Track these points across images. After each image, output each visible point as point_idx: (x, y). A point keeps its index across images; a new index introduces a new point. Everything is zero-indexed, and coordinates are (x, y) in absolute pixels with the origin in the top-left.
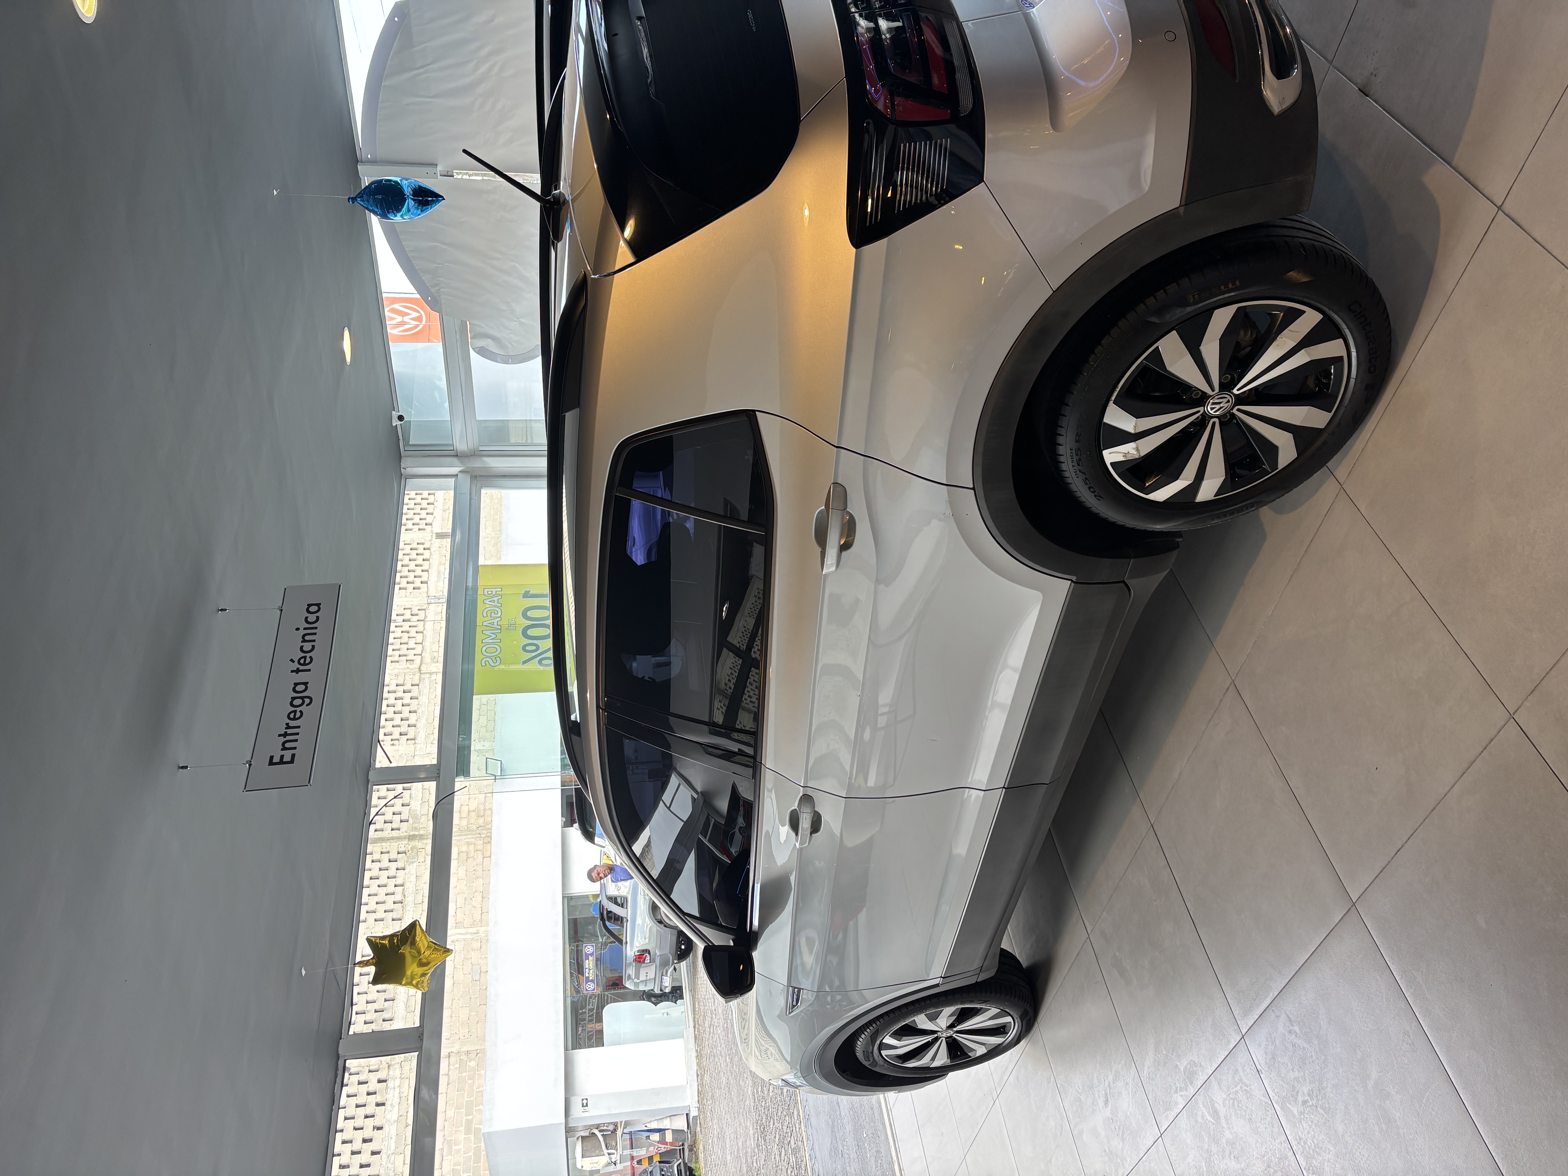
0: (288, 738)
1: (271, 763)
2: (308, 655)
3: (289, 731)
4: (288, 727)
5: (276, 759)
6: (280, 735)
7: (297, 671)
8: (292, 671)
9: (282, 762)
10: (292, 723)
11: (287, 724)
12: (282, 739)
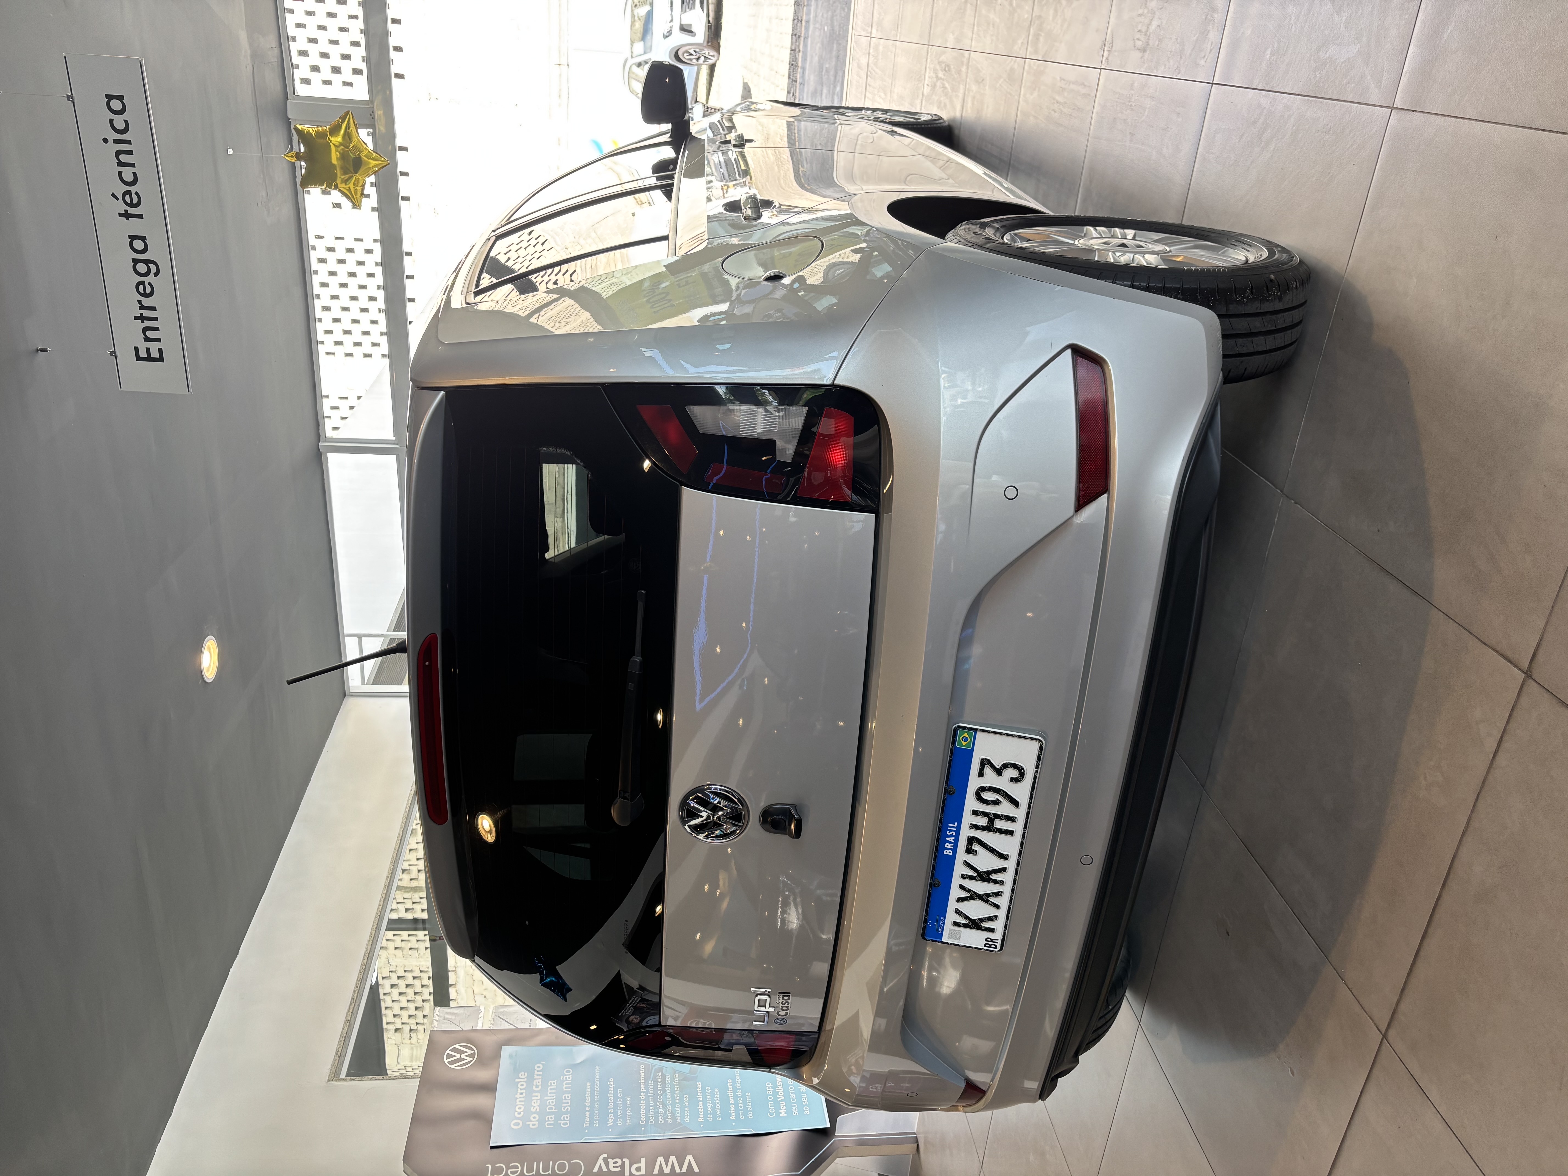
0: (148, 323)
1: (139, 358)
2: (133, 189)
3: (146, 313)
4: (142, 307)
5: (143, 354)
6: (136, 318)
7: (126, 215)
8: (121, 215)
9: (149, 358)
10: (146, 302)
11: (140, 302)
12: (141, 325)
